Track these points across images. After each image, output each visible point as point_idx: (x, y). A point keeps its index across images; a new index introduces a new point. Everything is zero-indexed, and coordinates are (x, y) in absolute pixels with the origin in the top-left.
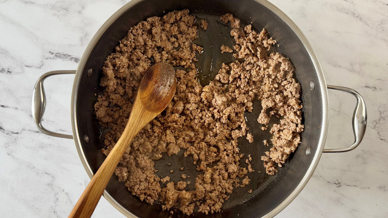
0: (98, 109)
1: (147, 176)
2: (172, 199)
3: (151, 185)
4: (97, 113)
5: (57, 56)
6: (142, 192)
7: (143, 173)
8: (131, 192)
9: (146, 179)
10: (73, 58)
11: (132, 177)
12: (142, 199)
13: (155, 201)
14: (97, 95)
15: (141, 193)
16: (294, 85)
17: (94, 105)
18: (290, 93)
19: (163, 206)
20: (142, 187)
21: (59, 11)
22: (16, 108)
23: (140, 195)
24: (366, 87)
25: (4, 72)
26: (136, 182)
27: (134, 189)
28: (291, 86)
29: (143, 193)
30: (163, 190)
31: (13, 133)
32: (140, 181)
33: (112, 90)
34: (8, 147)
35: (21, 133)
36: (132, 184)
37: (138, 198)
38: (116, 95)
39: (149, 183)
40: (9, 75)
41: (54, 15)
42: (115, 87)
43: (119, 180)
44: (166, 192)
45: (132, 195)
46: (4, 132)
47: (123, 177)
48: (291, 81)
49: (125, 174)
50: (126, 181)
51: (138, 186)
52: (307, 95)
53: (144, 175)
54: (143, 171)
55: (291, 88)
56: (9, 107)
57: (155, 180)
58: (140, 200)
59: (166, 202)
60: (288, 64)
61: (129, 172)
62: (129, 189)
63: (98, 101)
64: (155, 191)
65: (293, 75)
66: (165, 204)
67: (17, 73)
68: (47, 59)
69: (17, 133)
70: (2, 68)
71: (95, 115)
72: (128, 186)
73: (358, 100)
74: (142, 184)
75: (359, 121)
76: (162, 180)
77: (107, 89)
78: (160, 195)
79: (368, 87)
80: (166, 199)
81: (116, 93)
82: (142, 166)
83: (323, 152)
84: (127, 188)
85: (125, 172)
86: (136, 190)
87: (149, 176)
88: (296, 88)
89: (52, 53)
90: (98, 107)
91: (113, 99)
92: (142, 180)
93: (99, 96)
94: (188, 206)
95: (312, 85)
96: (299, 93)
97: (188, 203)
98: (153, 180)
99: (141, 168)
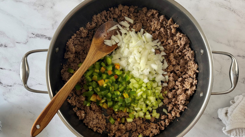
0: (64, 73)
1: (97, 115)
2: (114, 130)
3: (100, 121)
4: (63, 76)
5: (37, 36)
6: (94, 125)
7: (95, 113)
8: (87, 127)
9: (97, 117)
10: (47, 37)
11: (87, 117)
12: (95, 130)
13: (103, 131)
14: (63, 64)
15: (94, 127)
16: (190, 52)
17: (61, 71)
18: (188, 57)
19: (109, 134)
20: (95, 123)
21: (38, 7)
22: (10, 70)
23: (93, 128)
24: (238, 56)
25: (2, 46)
26: (90, 119)
27: (89, 124)
28: (188, 52)
29: (95, 127)
30: (108, 124)
31: (8, 86)
32: (93, 119)
33: (72, 60)
34: (5, 95)
35: (13, 86)
36: (88, 121)
37: (92, 130)
38: (75, 64)
39: (99, 120)
40: (5, 48)
41: (35, 9)
42: (74, 59)
43: (79, 119)
44: (110, 125)
45: (88, 128)
46: (2, 85)
47: (82, 117)
48: (188, 49)
49: (83, 115)
50: (84, 119)
51: (92, 122)
52: (199, 58)
53: (95, 115)
54: (95, 112)
55: (188, 54)
56: (6, 69)
57: (102, 118)
58: (93, 131)
59: (111, 132)
60: (186, 38)
61: (85, 113)
62: (86, 124)
63: (63, 68)
64: (103, 125)
65: (189, 46)
66: (110, 133)
67: (11, 47)
68: (30, 38)
69: (11, 86)
70: (1, 44)
71: (61, 78)
72: (85, 122)
73: (232, 60)
74: (94, 120)
75: (233, 74)
76: (107, 118)
77: (69, 60)
78: (106, 127)
79: (240, 56)
80: (110, 130)
81: (74, 63)
82: (93, 109)
83: (211, 95)
84: (85, 123)
85: (83, 114)
86: (90, 125)
87: (99, 115)
88: (192, 54)
89: (34, 34)
90: (63, 72)
91: (72, 67)
92: (94, 118)
93: (64, 65)
94: (125, 133)
95: (202, 51)
96: (194, 57)
97: (124, 132)
98: (101, 118)
99: (93, 111)
